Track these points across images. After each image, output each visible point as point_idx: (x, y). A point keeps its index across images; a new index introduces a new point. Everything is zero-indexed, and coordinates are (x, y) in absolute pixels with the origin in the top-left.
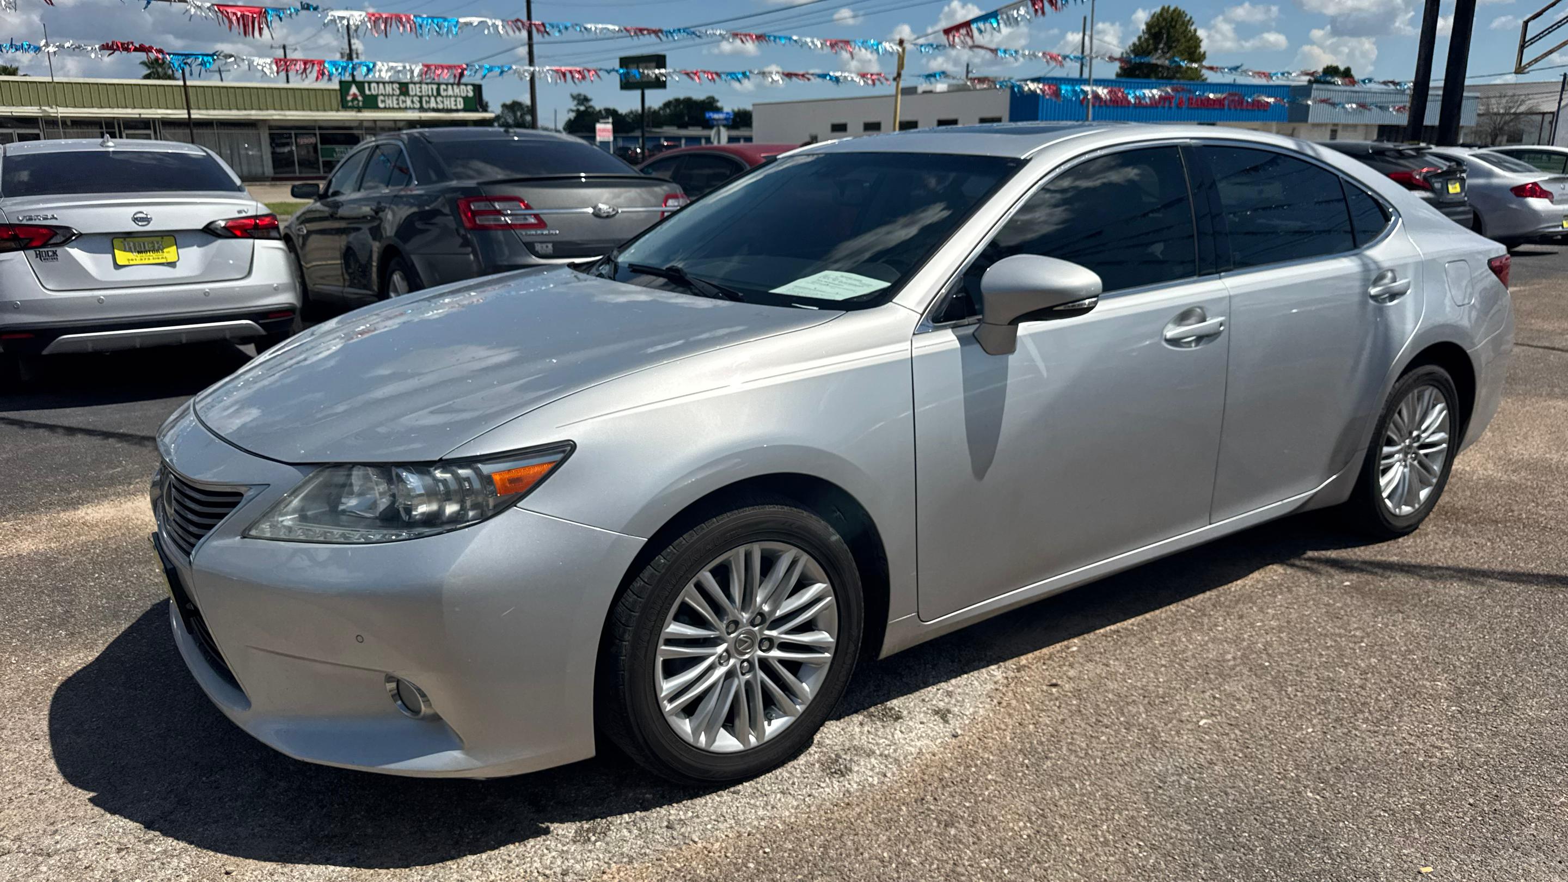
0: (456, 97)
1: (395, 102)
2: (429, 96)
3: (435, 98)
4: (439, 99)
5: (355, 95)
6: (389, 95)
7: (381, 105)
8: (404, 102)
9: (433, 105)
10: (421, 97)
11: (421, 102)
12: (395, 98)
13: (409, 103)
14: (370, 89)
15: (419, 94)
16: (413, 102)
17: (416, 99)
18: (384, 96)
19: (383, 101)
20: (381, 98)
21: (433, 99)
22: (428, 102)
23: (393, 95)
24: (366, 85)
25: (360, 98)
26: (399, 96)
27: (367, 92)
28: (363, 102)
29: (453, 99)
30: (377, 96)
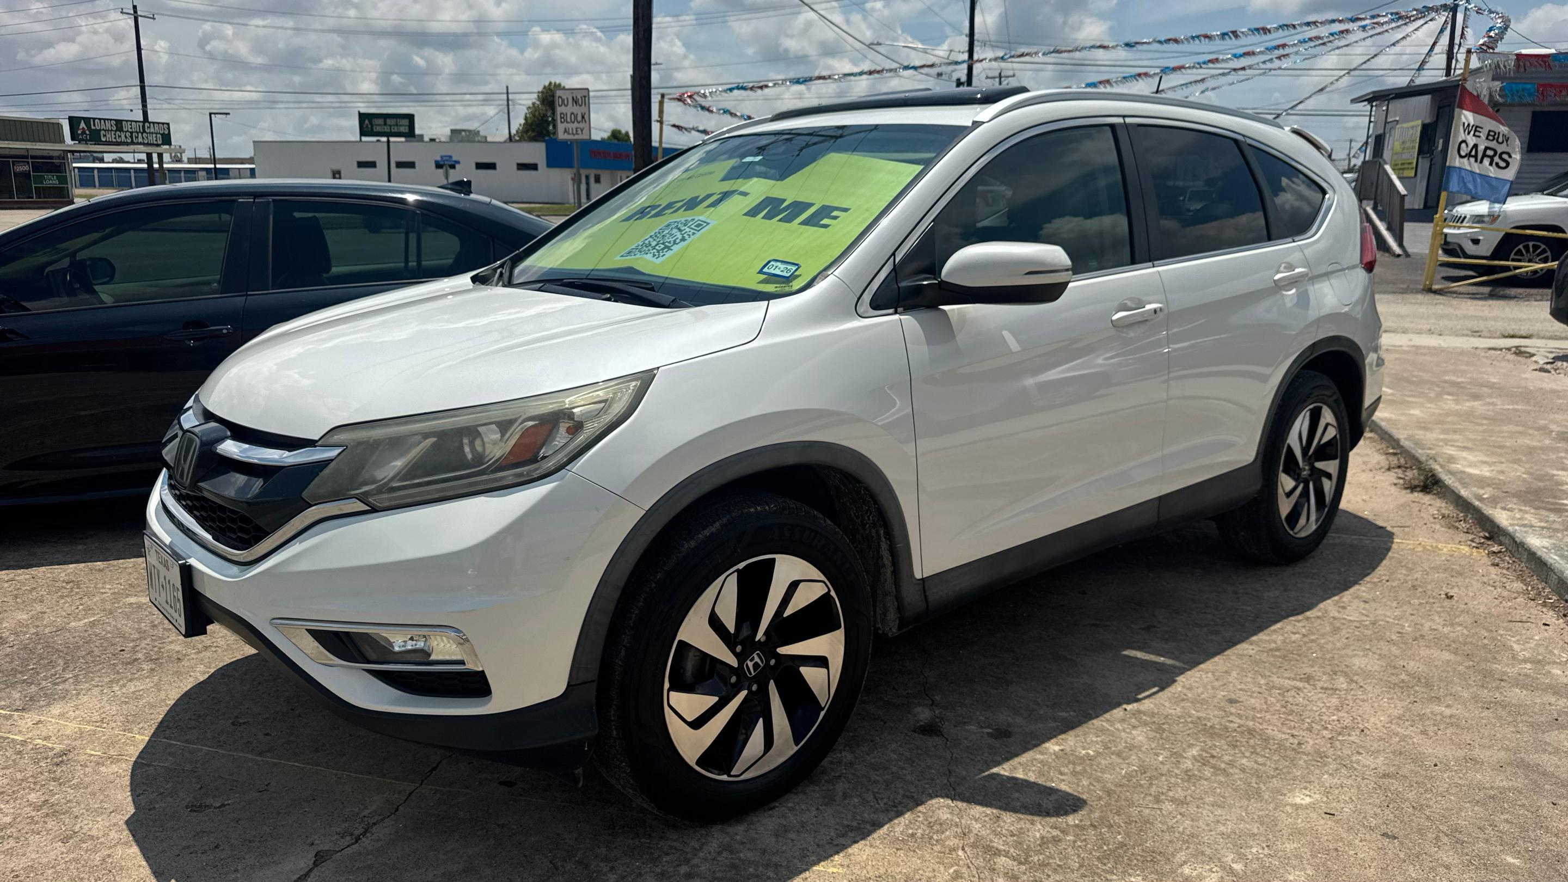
0: (157, 133)
1: (113, 136)
2: (137, 132)
3: (142, 134)
4: (145, 135)
5: (83, 128)
6: (108, 130)
7: (103, 139)
8: (120, 136)
9: (140, 140)
10: (132, 133)
11: (131, 137)
12: (113, 133)
13: (123, 138)
14: (94, 125)
15: (130, 130)
16: (126, 137)
17: (128, 134)
18: (105, 131)
19: (105, 136)
20: (102, 133)
21: (140, 134)
22: (137, 137)
23: (112, 130)
24: (92, 120)
25: (87, 132)
26: (116, 131)
27: (93, 127)
28: (90, 135)
29: (154, 135)
30: (100, 130)
